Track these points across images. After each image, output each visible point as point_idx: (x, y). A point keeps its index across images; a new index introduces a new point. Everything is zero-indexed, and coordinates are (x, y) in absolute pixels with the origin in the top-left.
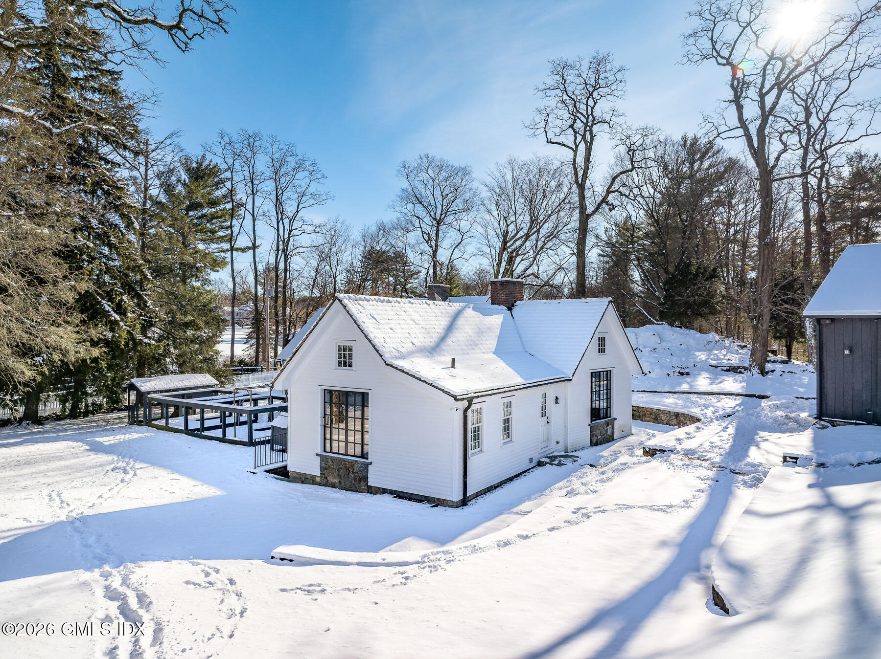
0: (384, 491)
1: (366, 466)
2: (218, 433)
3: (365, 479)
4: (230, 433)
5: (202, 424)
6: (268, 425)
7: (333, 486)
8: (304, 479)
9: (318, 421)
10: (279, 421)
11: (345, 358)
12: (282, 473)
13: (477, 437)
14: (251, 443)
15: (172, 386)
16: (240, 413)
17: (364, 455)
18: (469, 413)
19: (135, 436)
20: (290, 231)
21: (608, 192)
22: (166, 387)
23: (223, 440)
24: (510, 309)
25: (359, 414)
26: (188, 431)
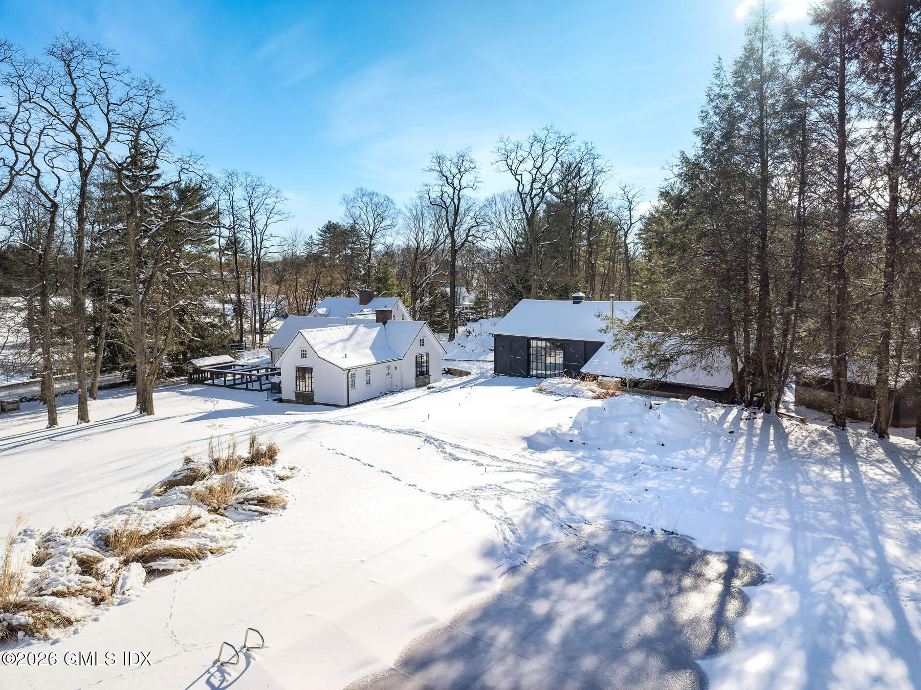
0: (320, 404)
1: (313, 395)
2: (244, 386)
3: (313, 400)
4: (250, 386)
5: (235, 382)
6: (267, 382)
7: (301, 403)
8: (288, 401)
9: (294, 379)
10: (275, 380)
11: (304, 354)
12: (280, 400)
13: (354, 385)
14: (261, 390)
15: (212, 363)
16: (251, 376)
17: (312, 391)
18: (349, 375)
19: (197, 389)
20: (262, 241)
21: (468, 236)
22: (209, 364)
23: (247, 389)
24: (384, 324)
25: (310, 375)
26: (226, 386)
